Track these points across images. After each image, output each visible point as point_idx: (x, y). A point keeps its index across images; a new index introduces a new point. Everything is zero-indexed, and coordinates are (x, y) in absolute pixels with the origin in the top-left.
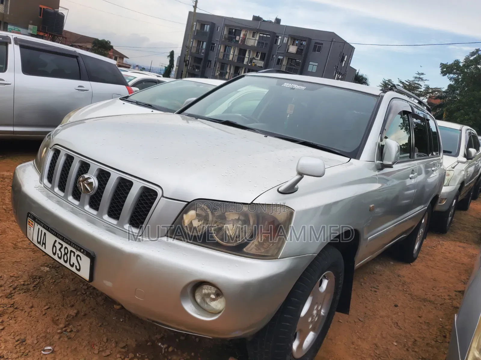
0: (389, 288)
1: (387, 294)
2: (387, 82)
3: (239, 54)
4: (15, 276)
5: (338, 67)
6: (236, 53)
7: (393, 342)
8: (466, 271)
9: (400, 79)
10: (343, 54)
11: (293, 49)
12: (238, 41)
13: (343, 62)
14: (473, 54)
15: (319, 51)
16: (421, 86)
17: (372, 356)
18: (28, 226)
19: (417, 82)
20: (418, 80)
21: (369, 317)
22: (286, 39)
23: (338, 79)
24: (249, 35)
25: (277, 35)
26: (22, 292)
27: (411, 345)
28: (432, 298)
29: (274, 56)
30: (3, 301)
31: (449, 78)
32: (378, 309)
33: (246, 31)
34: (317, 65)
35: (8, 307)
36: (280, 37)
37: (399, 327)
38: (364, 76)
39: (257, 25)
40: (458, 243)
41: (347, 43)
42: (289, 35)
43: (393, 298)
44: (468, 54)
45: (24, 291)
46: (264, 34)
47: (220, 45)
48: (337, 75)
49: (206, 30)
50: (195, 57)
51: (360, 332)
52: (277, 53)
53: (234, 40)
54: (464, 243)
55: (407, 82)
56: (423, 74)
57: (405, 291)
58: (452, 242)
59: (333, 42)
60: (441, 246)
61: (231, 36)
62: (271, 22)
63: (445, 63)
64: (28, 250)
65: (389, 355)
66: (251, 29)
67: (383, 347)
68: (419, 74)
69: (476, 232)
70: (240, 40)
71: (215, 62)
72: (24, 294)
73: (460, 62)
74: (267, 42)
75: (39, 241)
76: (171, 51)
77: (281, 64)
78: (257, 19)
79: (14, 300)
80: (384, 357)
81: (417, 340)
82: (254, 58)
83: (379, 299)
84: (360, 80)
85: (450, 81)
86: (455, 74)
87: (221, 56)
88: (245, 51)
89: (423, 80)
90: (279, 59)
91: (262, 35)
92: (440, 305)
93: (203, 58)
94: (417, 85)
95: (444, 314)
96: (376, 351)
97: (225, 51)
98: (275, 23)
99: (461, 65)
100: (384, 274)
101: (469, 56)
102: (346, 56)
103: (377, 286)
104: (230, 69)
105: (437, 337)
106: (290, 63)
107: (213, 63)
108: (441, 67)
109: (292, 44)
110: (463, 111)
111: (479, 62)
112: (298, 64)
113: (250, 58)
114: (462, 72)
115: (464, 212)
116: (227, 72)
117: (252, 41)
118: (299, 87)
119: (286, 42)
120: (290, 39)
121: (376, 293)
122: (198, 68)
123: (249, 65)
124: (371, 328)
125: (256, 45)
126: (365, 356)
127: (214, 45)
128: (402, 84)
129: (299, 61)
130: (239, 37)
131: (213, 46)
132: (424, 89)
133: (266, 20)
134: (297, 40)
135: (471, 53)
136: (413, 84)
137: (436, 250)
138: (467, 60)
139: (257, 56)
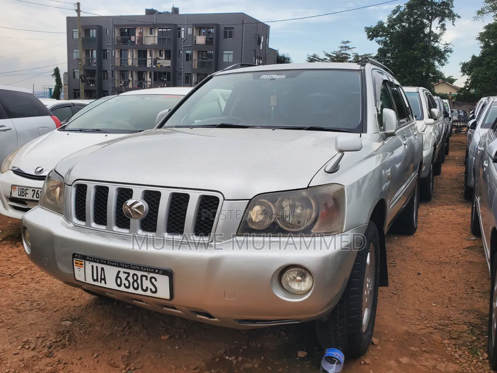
0: (405, 261)
1: (406, 266)
2: (312, 57)
3: (139, 56)
4: (42, 336)
5: (256, 51)
6: (135, 56)
7: (432, 304)
8: (464, 229)
9: (325, 52)
10: (259, 35)
11: (201, 40)
12: (134, 42)
13: (260, 44)
14: (394, 12)
15: (230, 37)
16: (349, 55)
17: (419, 319)
18: (76, 267)
19: (344, 52)
20: (345, 49)
21: (400, 288)
22: (190, 31)
23: (259, 64)
24: (146, 33)
25: (179, 26)
26: (60, 349)
27: (448, 302)
28: (447, 260)
29: (181, 52)
30: (46, 361)
31: (377, 42)
32: (404, 281)
33: (141, 28)
34: (232, 53)
35: (57, 365)
36: (183, 29)
37: (430, 290)
38: (286, 56)
39: (153, 19)
40: (446, 207)
41: (260, 22)
42: (193, 24)
43: (412, 268)
44: (390, 13)
45: (61, 347)
46: (163, 29)
47: (113, 51)
48: (257, 60)
49: (93, 36)
50: (86, 70)
51: (399, 303)
52: (184, 47)
53: (129, 41)
54: (451, 205)
55: (333, 53)
56: (348, 42)
57: (420, 259)
58: (440, 206)
59: (244, 25)
60: (432, 213)
61: (124, 37)
62: (168, 13)
63: (369, 26)
64: (35, 310)
65: (434, 314)
66: (146, 26)
67: (425, 310)
68: (344, 42)
69: (456, 192)
70: (136, 40)
71: (113, 72)
72: (63, 350)
73: (384, 23)
74: (169, 37)
75: (95, 278)
76: (54, 68)
77: (191, 59)
78: (150, 12)
79: (57, 357)
80: (430, 318)
81: (451, 296)
82: (158, 59)
83: (402, 272)
84: (282, 60)
85: (378, 44)
86: (382, 36)
87: (117, 63)
88: (145, 52)
89: (349, 48)
90: (188, 55)
91: (161, 30)
92: (457, 263)
93: (96, 69)
94: (345, 55)
95: (463, 270)
96: (421, 315)
97: (121, 56)
98: (172, 13)
99: (386, 25)
100: (394, 249)
101: (391, 15)
102: (262, 37)
103: (393, 261)
104: (132, 76)
105: (466, 290)
106: (202, 56)
107: (110, 72)
108: (366, 31)
109: (198, 35)
110: (399, 74)
111: (403, 19)
112: (210, 56)
113: (154, 59)
114: (389, 33)
115: (439, 176)
116: (129, 81)
117: (151, 39)
118: (278, 76)
119: (191, 33)
120: (194, 28)
121: (396, 268)
122: (93, 82)
123: (154, 67)
124: (406, 297)
125: (156, 42)
126: (413, 321)
127: (107, 51)
128: (329, 57)
129: (210, 52)
130: (134, 37)
131: (105, 52)
132: (353, 58)
133: (162, 12)
134: (203, 29)
135: (392, 11)
136: (340, 55)
137: (429, 217)
138: (390, 20)
139: (161, 55)
